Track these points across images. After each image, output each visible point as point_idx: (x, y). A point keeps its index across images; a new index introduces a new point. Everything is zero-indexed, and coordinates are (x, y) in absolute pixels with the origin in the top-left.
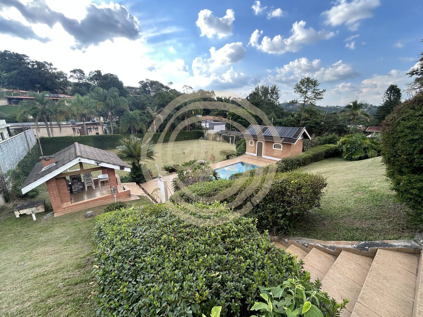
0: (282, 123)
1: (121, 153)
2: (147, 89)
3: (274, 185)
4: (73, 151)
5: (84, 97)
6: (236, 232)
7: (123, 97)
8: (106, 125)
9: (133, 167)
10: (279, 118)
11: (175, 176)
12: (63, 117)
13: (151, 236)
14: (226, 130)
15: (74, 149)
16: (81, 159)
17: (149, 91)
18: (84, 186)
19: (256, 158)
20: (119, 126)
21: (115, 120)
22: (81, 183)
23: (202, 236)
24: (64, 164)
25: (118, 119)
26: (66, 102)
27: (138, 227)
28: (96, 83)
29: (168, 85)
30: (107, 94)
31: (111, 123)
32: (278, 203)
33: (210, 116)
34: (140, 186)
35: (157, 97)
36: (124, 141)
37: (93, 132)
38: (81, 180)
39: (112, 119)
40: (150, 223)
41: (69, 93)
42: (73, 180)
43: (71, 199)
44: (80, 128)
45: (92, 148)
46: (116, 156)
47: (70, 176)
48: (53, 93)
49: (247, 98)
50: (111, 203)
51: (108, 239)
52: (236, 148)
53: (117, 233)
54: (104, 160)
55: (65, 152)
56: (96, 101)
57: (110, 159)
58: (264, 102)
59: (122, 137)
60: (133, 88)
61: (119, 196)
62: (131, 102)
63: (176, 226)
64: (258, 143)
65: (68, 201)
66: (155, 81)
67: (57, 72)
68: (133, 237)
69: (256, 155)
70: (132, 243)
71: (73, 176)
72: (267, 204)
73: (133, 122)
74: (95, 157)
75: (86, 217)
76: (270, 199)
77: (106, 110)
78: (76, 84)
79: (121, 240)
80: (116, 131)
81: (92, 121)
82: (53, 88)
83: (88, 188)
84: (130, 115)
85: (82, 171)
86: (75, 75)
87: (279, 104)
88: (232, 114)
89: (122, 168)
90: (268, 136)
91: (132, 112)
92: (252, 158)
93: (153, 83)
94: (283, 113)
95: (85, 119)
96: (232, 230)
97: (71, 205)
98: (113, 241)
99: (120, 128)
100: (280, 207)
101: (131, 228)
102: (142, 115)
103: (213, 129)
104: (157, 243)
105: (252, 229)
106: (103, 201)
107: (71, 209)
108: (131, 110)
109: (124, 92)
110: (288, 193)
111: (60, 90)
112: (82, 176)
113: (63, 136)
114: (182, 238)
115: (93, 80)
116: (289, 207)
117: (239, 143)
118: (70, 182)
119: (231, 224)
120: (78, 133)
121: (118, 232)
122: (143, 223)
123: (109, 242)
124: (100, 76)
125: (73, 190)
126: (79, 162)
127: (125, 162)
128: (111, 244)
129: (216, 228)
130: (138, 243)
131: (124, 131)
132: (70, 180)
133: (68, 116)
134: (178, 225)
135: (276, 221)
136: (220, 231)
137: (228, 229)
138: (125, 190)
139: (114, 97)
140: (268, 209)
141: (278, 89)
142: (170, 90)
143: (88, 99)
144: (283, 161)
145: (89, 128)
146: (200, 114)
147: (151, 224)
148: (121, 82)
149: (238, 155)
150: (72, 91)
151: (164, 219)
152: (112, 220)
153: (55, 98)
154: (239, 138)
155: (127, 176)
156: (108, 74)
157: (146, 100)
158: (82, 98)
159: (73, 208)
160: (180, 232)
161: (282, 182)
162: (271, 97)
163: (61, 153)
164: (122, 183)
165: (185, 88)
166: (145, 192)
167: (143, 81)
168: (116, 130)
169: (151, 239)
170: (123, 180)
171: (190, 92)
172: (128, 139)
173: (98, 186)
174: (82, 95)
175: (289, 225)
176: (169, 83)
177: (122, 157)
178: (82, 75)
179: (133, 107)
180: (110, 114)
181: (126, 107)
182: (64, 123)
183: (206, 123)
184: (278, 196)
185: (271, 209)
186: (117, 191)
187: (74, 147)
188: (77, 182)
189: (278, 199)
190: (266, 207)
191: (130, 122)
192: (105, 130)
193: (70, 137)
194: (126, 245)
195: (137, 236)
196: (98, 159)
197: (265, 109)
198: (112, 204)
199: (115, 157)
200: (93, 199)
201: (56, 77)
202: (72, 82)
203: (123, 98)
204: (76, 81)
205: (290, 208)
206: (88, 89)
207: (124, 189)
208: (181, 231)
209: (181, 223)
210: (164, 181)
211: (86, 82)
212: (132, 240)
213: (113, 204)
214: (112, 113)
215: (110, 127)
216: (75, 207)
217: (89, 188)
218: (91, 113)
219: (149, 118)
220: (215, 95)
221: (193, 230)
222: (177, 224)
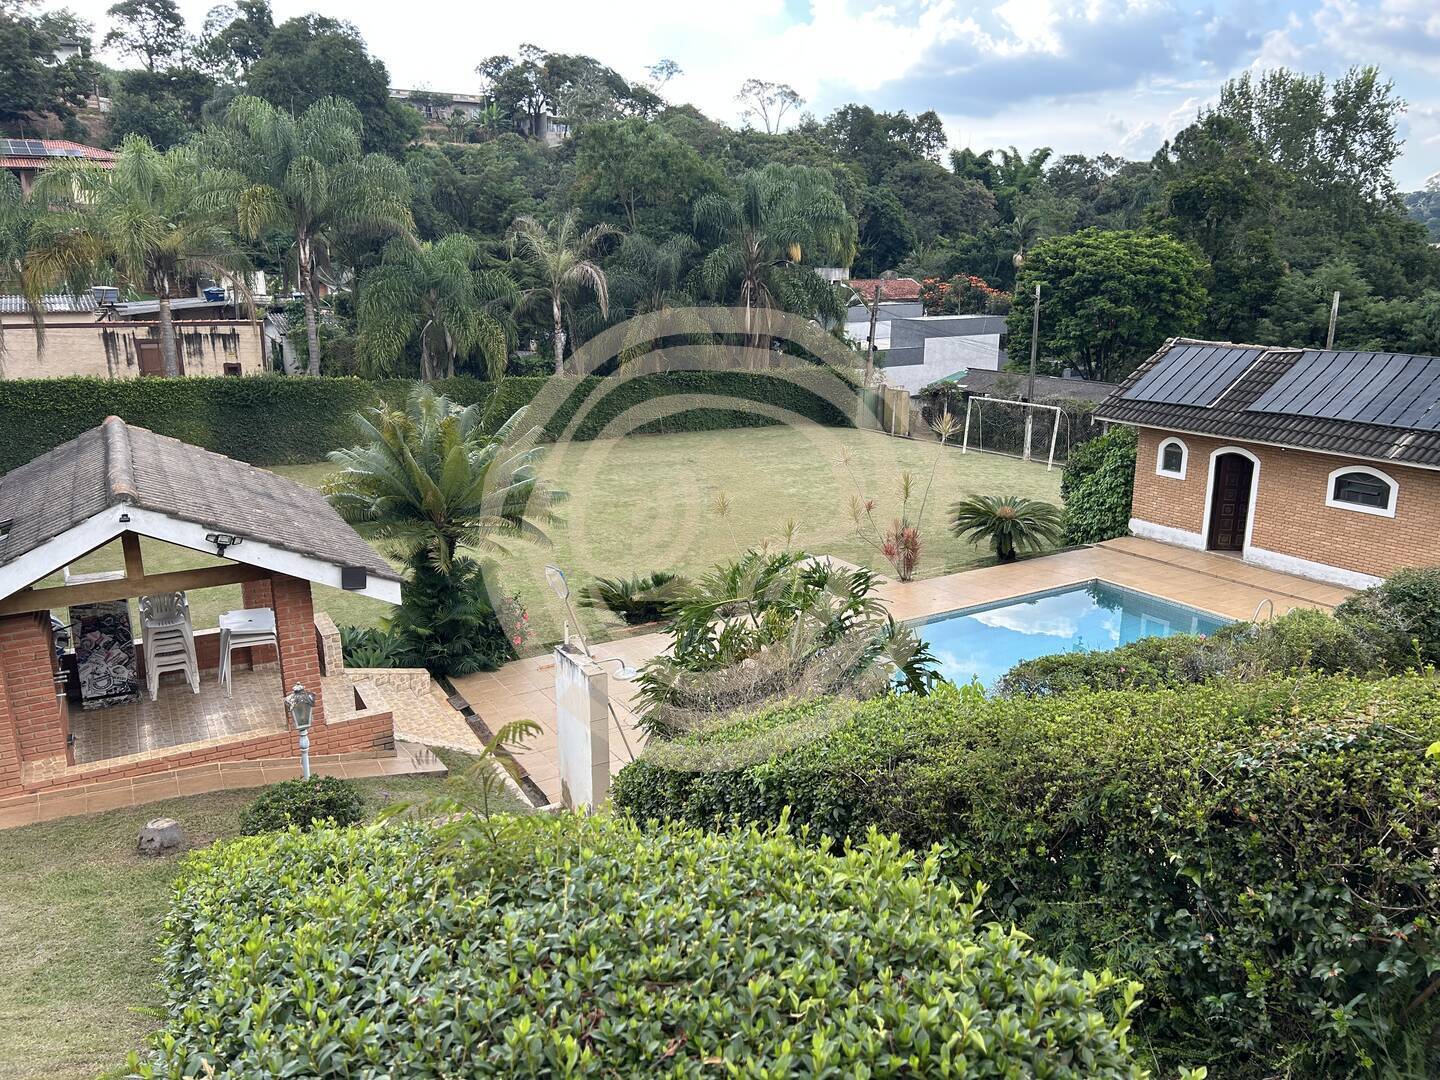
0: (1406, 327)
1: (354, 492)
2: (524, 104)
3: (1297, 757)
4: (91, 467)
5: (171, 152)
6: (981, 1056)
7: (385, 159)
8: (280, 317)
9: (417, 577)
10: (1389, 295)
11: (658, 644)
12: (55, 272)
13: (452, 1016)
14: (1002, 369)
15: (100, 456)
16: (133, 513)
17: (538, 116)
18: (142, 673)
19: (1197, 563)
20: (352, 329)
21: (332, 291)
22: (128, 649)
23: (755, 1051)
24: (45, 541)
25: (348, 284)
26: (75, 187)
27: (385, 946)
28: (240, 72)
29: (653, 81)
30: (295, 141)
31: (310, 310)
32: (1320, 886)
33: (903, 274)
34: (451, 691)
35: (579, 154)
36: (377, 421)
37: (208, 357)
38: (129, 637)
39: (317, 285)
40: (459, 929)
41: (94, 135)
42: (84, 631)
43: (70, 741)
44: (142, 333)
45: (197, 453)
46: (326, 508)
47: (73, 609)
48: (15, 135)
49: (1161, 157)
50: (277, 783)
51: (212, 1000)
52: (1065, 488)
53: (264, 971)
54: (254, 529)
55: (52, 467)
56: (233, 177)
57: (289, 520)
58: (1279, 187)
59: (371, 392)
60: (442, 101)
61: (330, 741)
62: (427, 187)
63: (607, 972)
64: (1219, 459)
65: (53, 753)
66: (572, 54)
67: (45, 17)
68: (352, 1004)
69: (1200, 540)
70: (334, 1046)
71: (89, 607)
72: (1241, 886)
73: (433, 304)
74: (209, 507)
75: (141, 852)
76: (1262, 850)
77: (286, 231)
78: (139, 83)
79: (279, 1018)
80: (335, 357)
81: (210, 296)
82: (18, 107)
83: (161, 685)
84: (417, 266)
85: (137, 584)
86: (131, 30)
87: (1396, 200)
88: (1050, 262)
89: (354, 578)
90: (1295, 417)
91: (428, 245)
92: (1170, 558)
93: (561, 70)
94: (1418, 257)
95: (171, 279)
96: (956, 1036)
97: (68, 772)
98: (237, 1014)
99: (360, 337)
100: (1330, 916)
101: (347, 950)
102: (487, 267)
103: (915, 357)
104: (478, 1059)
105: (1095, 1044)
106: (236, 766)
107: (66, 794)
108: (427, 233)
109: (391, 125)
110: (1400, 827)
111: (53, 116)
112: (135, 609)
113: (53, 378)
114: (629, 1047)
115: (226, 57)
116: (1401, 921)
117: (1082, 453)
118: (71, 641)
119: (950, 997)
120: (130, 362)
121: (273, 968)
122: (418, 928)
123: (213, 1019)
124: (261, 31)
125: (86, 692)
126: (123, 528)
127: (373, 544)
128: (223, 1032)
129: (851, 1013)
130: (368, 1050)
131: (381, 357)
132: (69, 632)
133: (86, 267)
134: (618, 964)
135: (1299, 1011)
136: (876, 1037)
137: (928, 1026)
138: (364, 713)
139: (335, 158)
140: (1247, 922)
141: (1390, 97)
142: (660, 108)
143: (192, 167)
144: (1394, 596)
145: (190, 338)
146: (838, 265)
147: (460, 937)
148: (380, 65)
149: (1076, 538)
150: (111, 120)
151: (537, 915)
152: (257, 886)
153: (23, 164)
154: (1086, 426)
155: (383, 629)
156: (304, 20)
157: (516, 172)
158: (159, 164)
159: (79, 791)
160: (623, 1011)
161: (1362, 744)
162: (1339, 146)
163: (34, 475)
164: (349, 665)
165: (753, 100)
166: (479, 728)
167: (505, 60)
168: (335, 349)
169: (448, 1030)
170: (358, 651)
171: (783, 121)
172: (401, 407)
173: (215, 677)
174: (163, 141)
175: (1395, 1044)
176: (656, 71)
177: (357, 516)
178: (171, 30)
179: (439, 218)
180: (305, 254)
181: (397, 216)
182: (62, 304)
183: (873, 321)
184: (1325, 836)
185: (1272, 924)
186: (320, 715)
187: (100, 442)
188: (108, 646)
189: (1318, 856)
190: (1234, 904)
191: (413, 307)
192: (278, 350)
193: (87, 382)
194: (303, 1049)
195: (371, 1004)
196: (228, 520)
197: (1286, 228)
198: (284, 785)
199: (319, 514)
200: (185, 748)
201: (38, 45)
202: (112, 72)
203: (384, 161)
204: (137, 62)
205: (1408, 930)
206: (197, 109)
207: (360, 705)
208: (628, 1006)
209: (636, 952)
210: (592, 670)
211: (187, 69)
212: (342, 1026)
213: (291, 790)
214: (317, 250)
215: (305, 333)
216: (90, 789)
217: (170, 685)
218: (206, 247)
219: (524, 287)
220: (942, 139)
221: (705, 1004)
222: (609, 957)
